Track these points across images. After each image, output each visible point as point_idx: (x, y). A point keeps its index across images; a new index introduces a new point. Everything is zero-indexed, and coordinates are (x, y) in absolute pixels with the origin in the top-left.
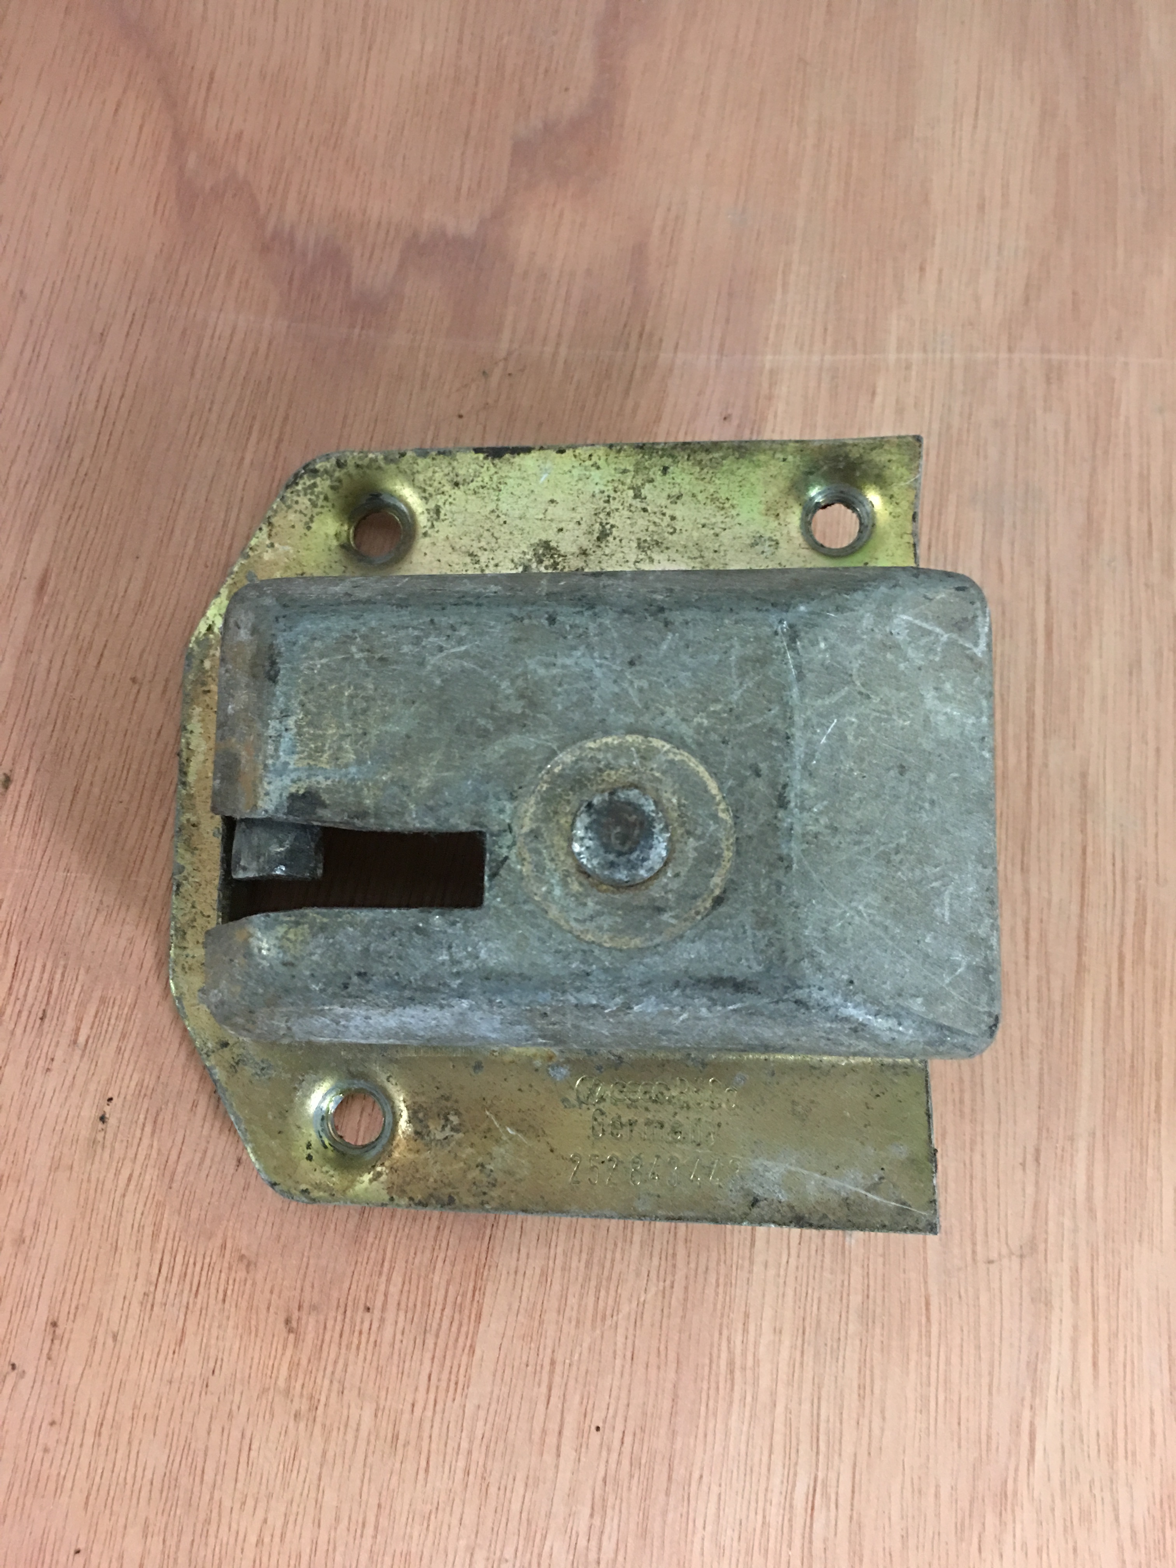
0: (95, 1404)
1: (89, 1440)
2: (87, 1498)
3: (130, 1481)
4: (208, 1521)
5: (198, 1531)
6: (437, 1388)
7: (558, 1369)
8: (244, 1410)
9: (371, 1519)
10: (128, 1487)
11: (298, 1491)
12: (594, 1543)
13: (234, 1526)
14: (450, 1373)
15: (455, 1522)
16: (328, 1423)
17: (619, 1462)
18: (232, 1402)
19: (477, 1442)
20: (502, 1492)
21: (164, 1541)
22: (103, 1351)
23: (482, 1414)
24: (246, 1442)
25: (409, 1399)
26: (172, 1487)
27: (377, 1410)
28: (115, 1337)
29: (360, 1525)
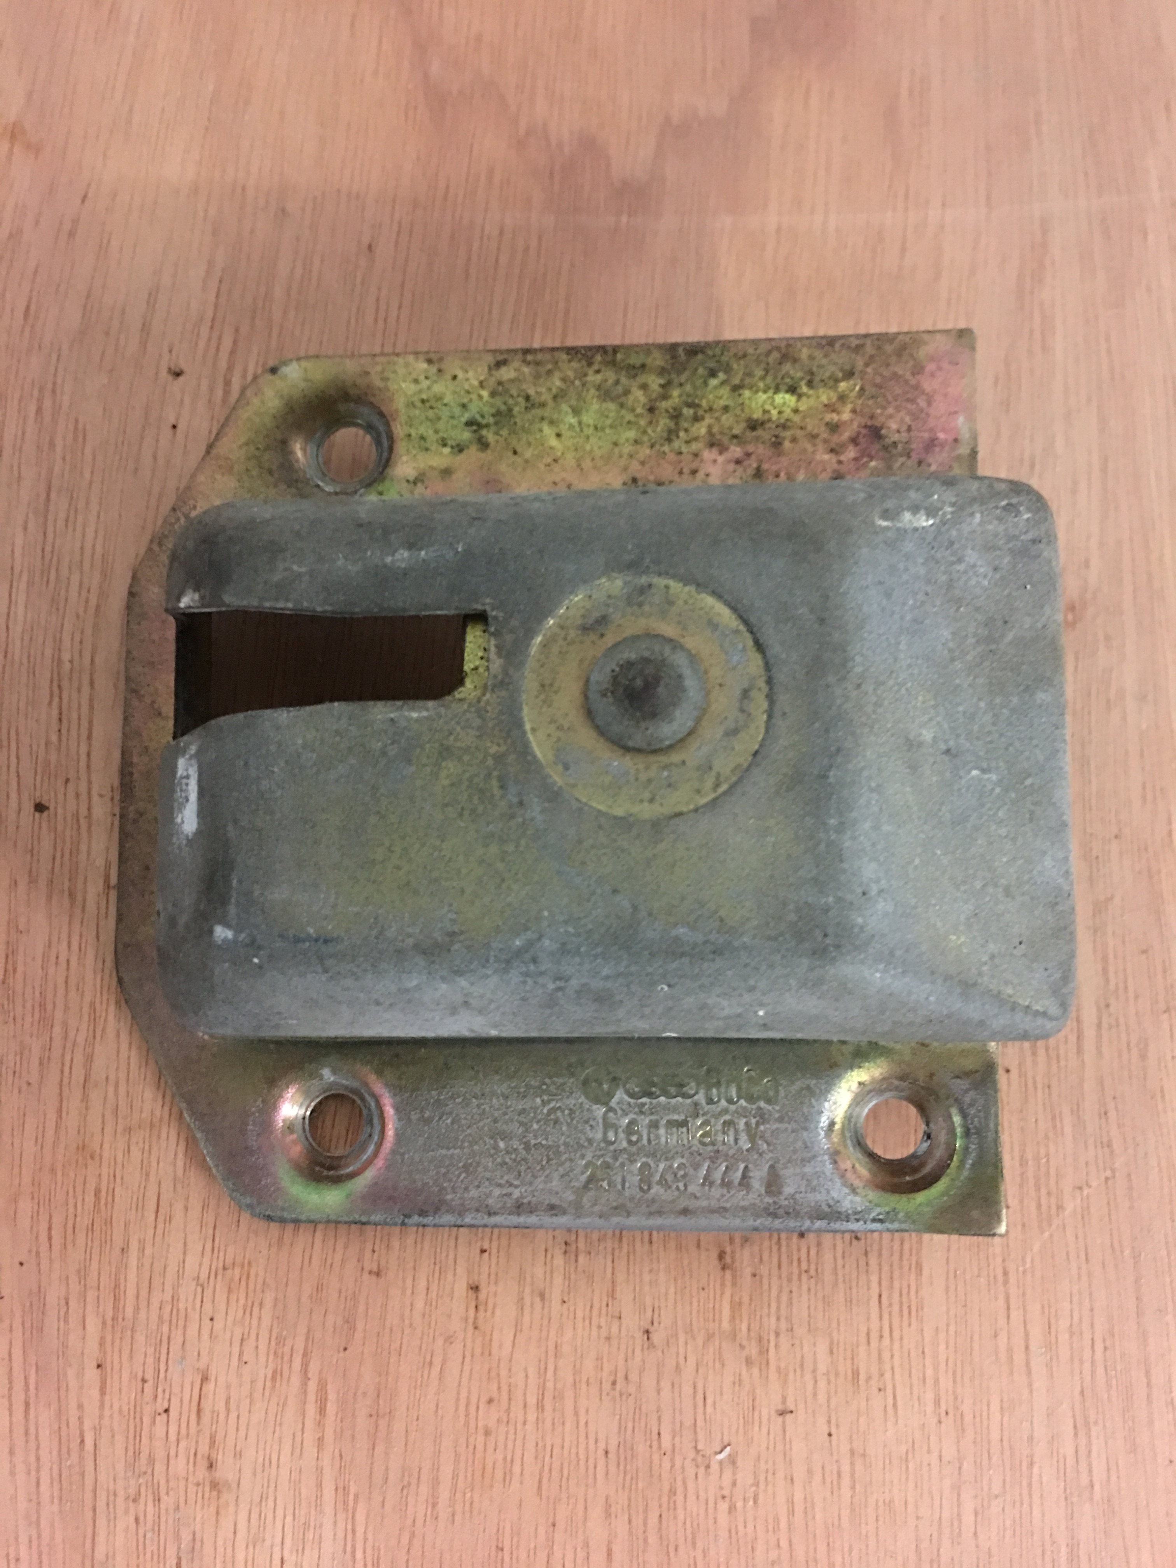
0: (532, 1371)
1: (532, 1417)
2: (540, 1482)
3: (582, 1456)
4: (673, 1492)
5: (665, 1505)
6: (890, 1313)
7: (1012, 1279)
8: (692, 1361)
9: (846, 1468)
10: (582, 1463)
11: (764, 1446)
12: (1083, 1466)
13: (702, 1494)
14: (901, 1295)
15: (934, 1460)
16: (783, 1365)
17: (1093, 1373)
18: (678, 1353)
19: (943, 1366)
20: (978, 1419)
21: (630, 1522)
22: (532, 1313)
23: (942, 1336)
24: (700, 1396)
25: (864, 1329)
26: (629, 1457)
27: (831, 1343)
28: (542, 1296)
29: (836, 1475)
